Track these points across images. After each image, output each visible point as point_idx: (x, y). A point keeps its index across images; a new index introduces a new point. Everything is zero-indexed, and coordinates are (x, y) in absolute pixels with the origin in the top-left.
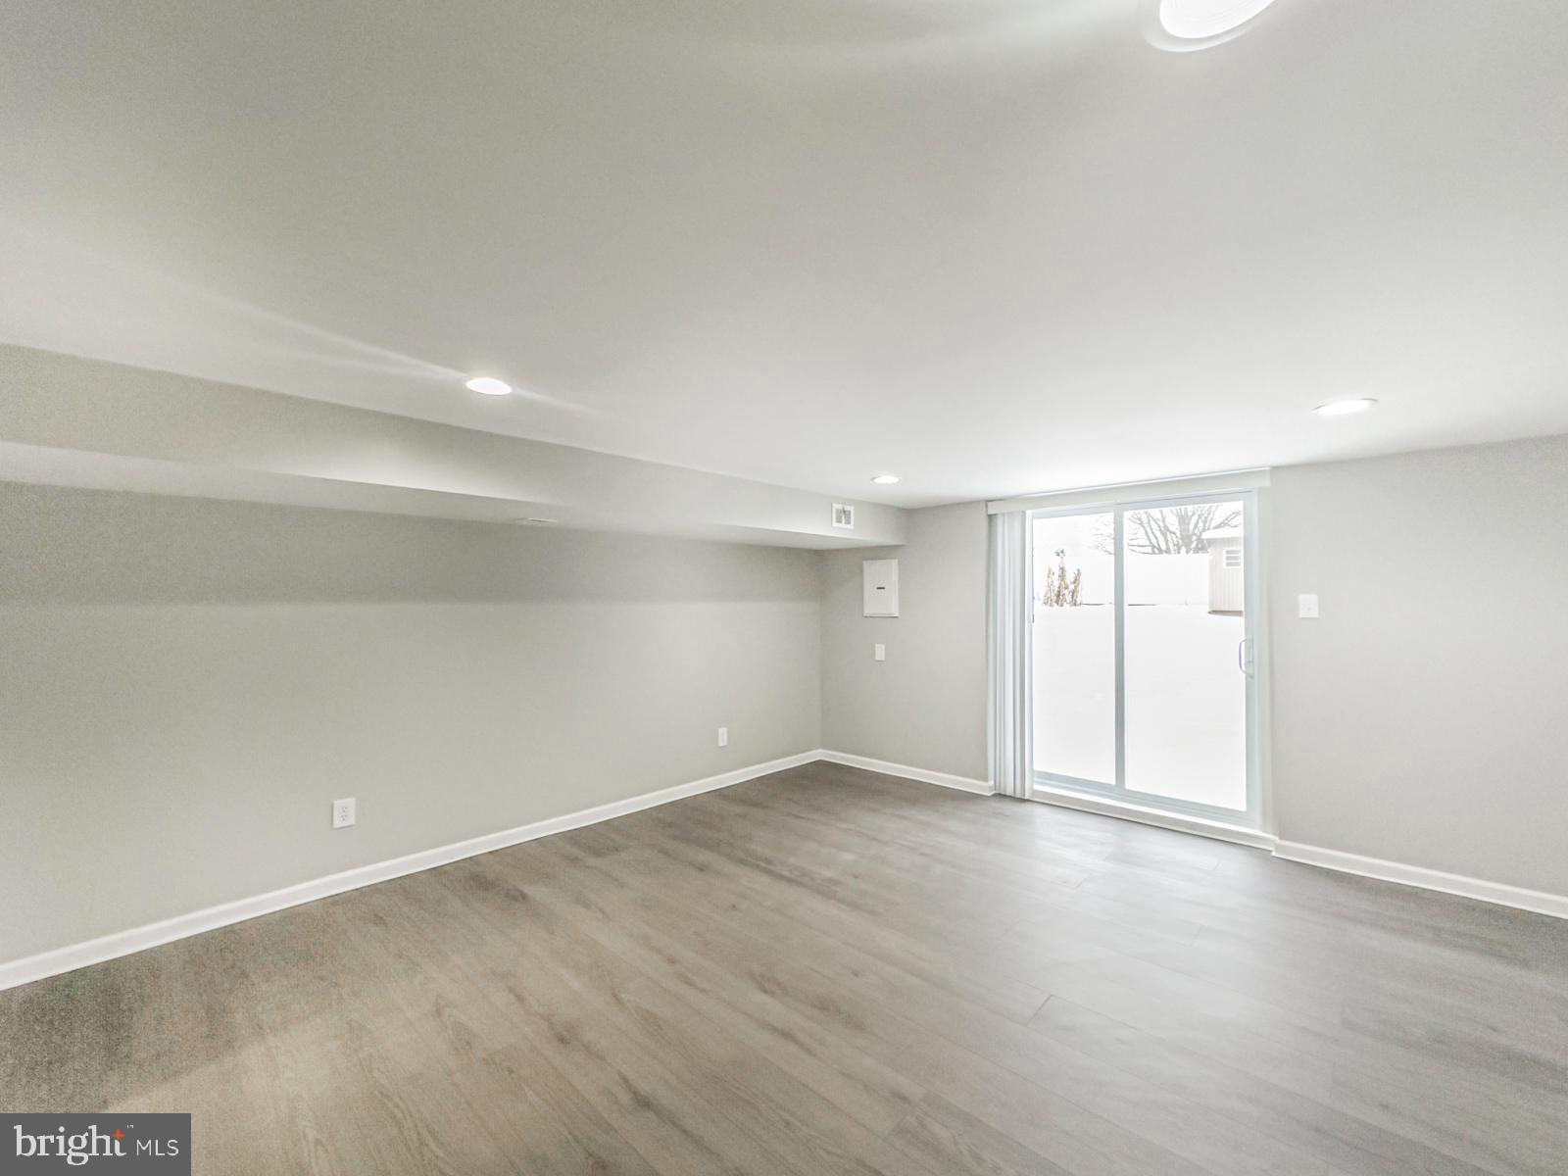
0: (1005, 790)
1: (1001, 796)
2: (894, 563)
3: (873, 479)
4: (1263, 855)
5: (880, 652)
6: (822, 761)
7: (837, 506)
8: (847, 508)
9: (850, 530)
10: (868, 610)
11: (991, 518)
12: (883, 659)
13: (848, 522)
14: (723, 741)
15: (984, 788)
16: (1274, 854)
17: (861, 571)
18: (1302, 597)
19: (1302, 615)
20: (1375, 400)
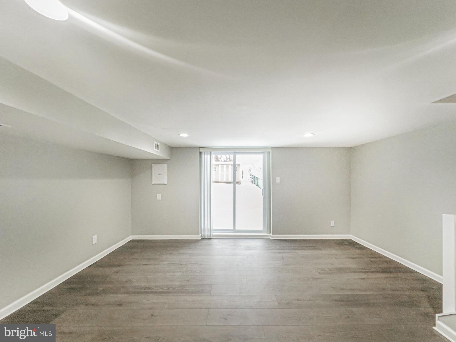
0: (205, 237)
1: (203, 239)
2: (166, 165)
3: (179, 134)
4: (268, 239)
5: (159, 197)
6: (132, 240)
7: (155, 143)
8: (159, 144)
9: (158, 152)
10: (154, 182)
11: (201, 153)
12: (160, 199)
13: (158, 149)
14: (95, 242)
15: (198, 237)
16: (271, 238)
17: (151, 168)
18: (277, 178)
19: (277, 182)
20: (314, 134)
